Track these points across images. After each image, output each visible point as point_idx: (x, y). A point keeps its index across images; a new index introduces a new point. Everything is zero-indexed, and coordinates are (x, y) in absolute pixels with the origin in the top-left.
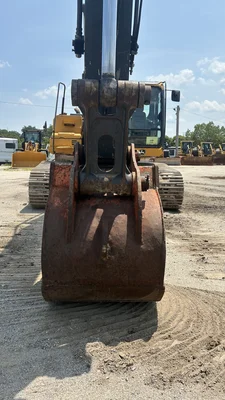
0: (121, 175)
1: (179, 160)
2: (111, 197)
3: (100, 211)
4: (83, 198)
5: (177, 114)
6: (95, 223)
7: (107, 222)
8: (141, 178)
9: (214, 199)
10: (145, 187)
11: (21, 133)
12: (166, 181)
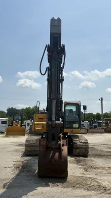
0: (57, 143)
1: (103, 130)
2: (55, 148)
3: (52, 152)
4: (48, 148)
5: (102, 102)
6: (51, 155)
7: (54, 154)
8: (62, 143)
9: (108, 152)
10: (63, 145)
11: (6, 112)
12: (81, 144)
